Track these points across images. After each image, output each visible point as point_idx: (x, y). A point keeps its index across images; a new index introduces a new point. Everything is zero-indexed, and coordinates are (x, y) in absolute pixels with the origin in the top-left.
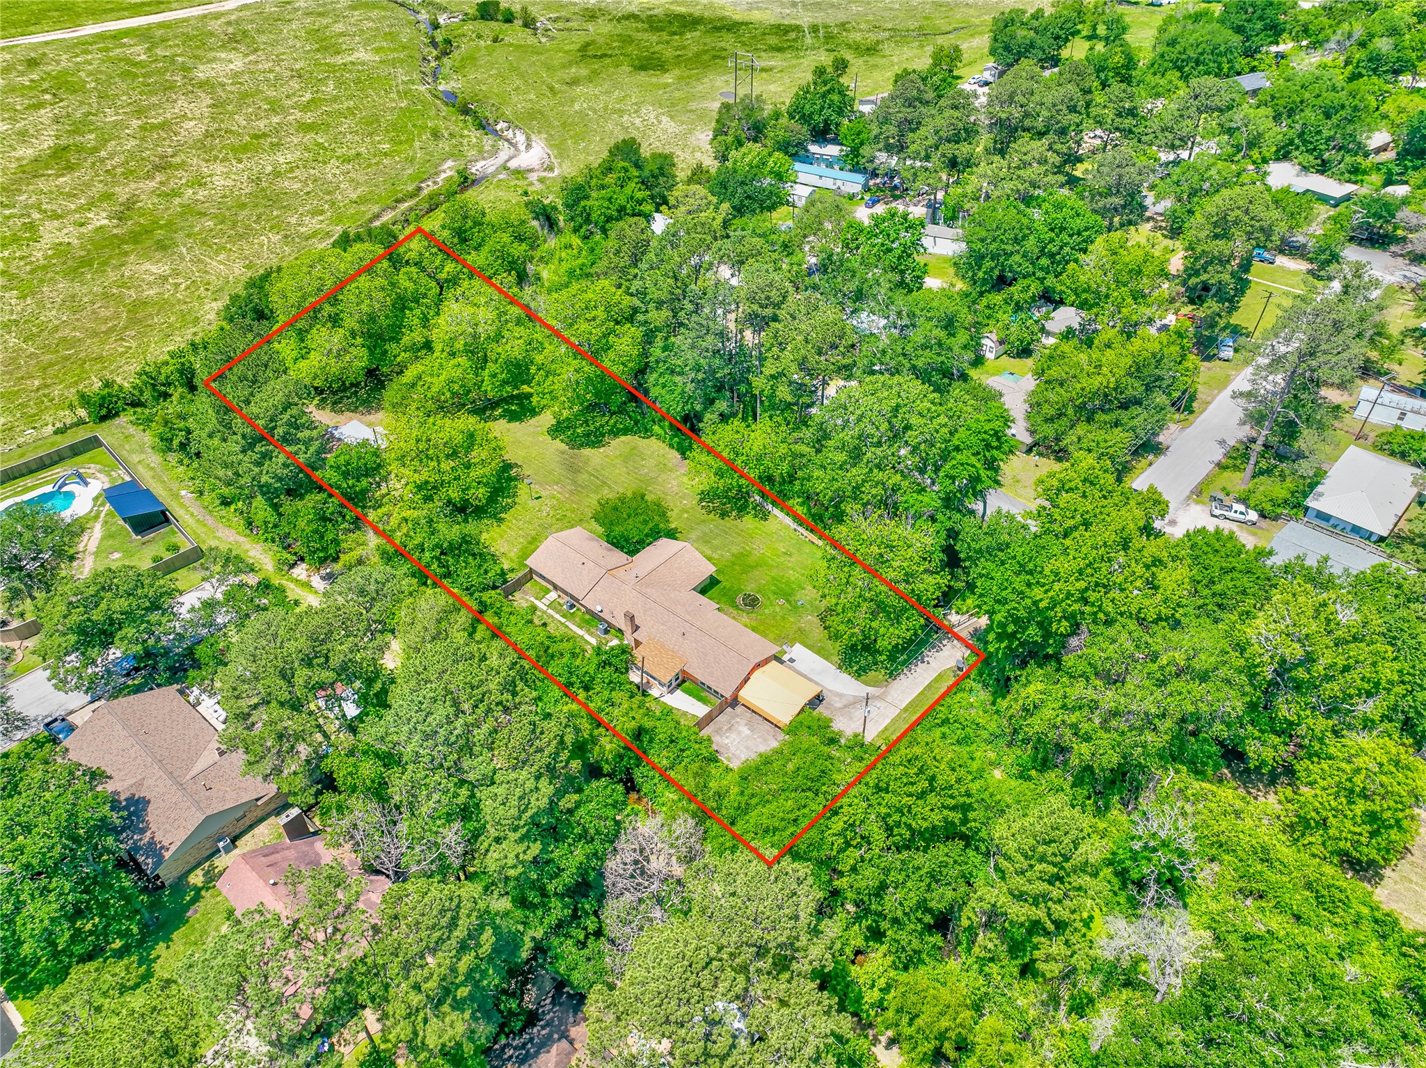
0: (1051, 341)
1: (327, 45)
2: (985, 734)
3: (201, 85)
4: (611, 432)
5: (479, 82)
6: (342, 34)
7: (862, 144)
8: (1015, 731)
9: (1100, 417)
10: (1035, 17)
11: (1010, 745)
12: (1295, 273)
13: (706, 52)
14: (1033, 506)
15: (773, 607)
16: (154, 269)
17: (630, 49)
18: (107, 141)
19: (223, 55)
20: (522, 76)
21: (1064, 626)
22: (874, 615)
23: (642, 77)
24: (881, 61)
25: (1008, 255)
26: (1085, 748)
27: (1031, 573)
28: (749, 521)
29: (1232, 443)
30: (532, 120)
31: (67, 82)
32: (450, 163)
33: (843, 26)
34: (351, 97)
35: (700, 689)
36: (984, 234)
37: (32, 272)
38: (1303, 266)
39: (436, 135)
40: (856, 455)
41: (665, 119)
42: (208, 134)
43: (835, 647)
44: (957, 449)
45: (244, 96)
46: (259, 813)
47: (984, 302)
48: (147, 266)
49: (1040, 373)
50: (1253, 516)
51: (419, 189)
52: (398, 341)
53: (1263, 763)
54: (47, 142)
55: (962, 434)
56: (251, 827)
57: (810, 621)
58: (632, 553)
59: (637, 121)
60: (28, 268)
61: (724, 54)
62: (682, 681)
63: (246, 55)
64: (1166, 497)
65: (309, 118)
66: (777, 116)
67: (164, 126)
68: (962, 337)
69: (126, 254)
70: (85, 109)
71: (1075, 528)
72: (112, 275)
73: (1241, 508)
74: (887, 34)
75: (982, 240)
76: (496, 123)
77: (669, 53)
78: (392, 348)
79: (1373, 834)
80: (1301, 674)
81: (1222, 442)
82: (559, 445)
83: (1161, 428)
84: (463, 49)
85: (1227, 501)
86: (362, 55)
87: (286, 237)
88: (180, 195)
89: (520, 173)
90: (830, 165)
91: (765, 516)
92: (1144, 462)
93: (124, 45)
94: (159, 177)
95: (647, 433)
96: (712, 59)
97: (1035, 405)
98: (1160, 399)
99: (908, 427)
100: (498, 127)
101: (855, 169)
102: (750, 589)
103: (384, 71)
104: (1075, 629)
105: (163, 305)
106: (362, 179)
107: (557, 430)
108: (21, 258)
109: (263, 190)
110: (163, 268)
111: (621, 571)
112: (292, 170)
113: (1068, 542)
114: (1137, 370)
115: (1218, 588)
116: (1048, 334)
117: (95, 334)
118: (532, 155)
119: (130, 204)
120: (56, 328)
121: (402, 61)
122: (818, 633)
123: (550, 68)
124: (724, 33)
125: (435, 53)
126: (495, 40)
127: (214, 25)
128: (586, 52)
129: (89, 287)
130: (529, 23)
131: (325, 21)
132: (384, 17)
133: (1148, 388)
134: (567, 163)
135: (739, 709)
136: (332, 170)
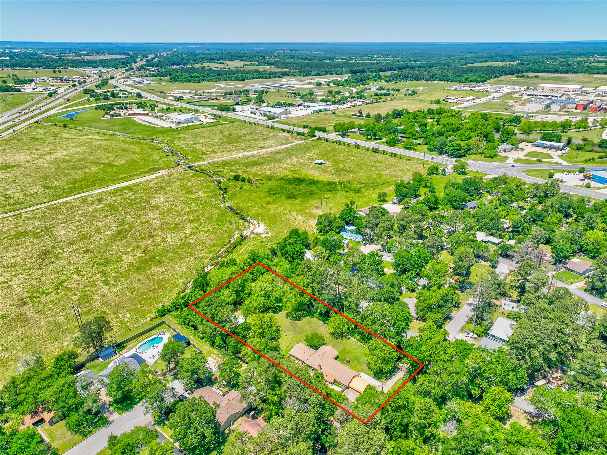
0: (420, 288)
1: (189, 191)
2: (412, 393)
3: (155, 206)
4: (302, 316)
5: (239, 203)
6: (192, 187)
7: (361, 227)
8: (419, 391)
9: (434, 310)
10: (408, 184)
11: (418, 395)
12: (486, 266)
13: (308, 192)
14: (418, 334)
15: (354, 363)
16: (160, 269)
17: (284, 191)
18: (132, 228)
19: (157, 196)
20: (252, 201)
21: (427, 363)
22: (382, 363)
23: (290, 201)
24: (363, 195)
25: (406, 264)
26: (434, 391)
27: (418, 350)
28: (344, 340)
29: (470, 316)
30: (258, 217)
31: (113, 207)
32: (237, 232)
33: (349, 182)
34: (201, 210)
35: (339, 384)
36: (399, 259)
37: (126, 272)
38: (488, 264)
39: (230, 222)
40: (374, 323)
41: (299, 216)
42: (162, 224)
43: (372, 373)
44: (398, 320)
45: (168, 210)
46: (238, 416)
47: (401, 277)
48: (157, 269)
49: (417, 298)
50: (476, 336)
51: (230, 241)
52: (243, 292)
53: (476, 395)
54: (114, 229)
55: (399, 317)
56: (236, 420)
57: (365, 367)
58: (316, 350)
59: (291, 217)
60: (124, 271)
61: (313, 193)
62: (335, 382)
63: (164, 195)
64: (448, 332)
65: (190, 217)
66: (335, 218)
67: (147, 222)
68: (396, 289)
69: (150, 265)
70: (122, 217)
71: (428, 340)
72: (149, 272)
73: (472, 334)
74: (363, 185)
75: (399, 260)
76: (247, 217)
77: (296, 192)
78: (242, 294)
79: (500, 409)
80: (479, 372)
81: (468, 316)
82: (289, 320)
83: (451, 313)
84: (231, 191)
85: (469, 332)
86: (200, 194)
87: (195, 258)
88: (160, 245)
89: (258, 235)
90: (352, 232)
91: (349, 339)
92: (447, 322)
93: (125, 193)
94: (152, 240)
95: (313, 316)
96: (310, 195)
97: (417, 307)
98: (449, 305)
99: (386, 315)
100: (248, 219)
101: (360, 234)
102: (348, 358)
103: (209, 200)
104: (429, 364)
105: (167, 281)
106: (212, 238)
107: (288, 315)
108: (121, 267)
109: (184, 243)
110: (162, 269)
111: (314, 354)
112: (190, 236)
113: (426, 343)
114: (442, 298)
115: (463, 353)
116: (419, 285)
117: (150, 291)
118: (261, 229)
119: (146, 249)
120: (139, 290)
121: (213, 196)
122: (367, 369)
123: (260, 199)
124: (312, 185)
125: (222, 192)
126: (241, 188)
127: (151, 184)
128: (270, 192)
129: (143, 276)
130: (250, 182)
131: (185, 182)
132: (203, 180)
133: (445, 302)
134: (272, 232)
135: (350, 389)
136: (202, 235)
